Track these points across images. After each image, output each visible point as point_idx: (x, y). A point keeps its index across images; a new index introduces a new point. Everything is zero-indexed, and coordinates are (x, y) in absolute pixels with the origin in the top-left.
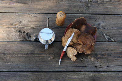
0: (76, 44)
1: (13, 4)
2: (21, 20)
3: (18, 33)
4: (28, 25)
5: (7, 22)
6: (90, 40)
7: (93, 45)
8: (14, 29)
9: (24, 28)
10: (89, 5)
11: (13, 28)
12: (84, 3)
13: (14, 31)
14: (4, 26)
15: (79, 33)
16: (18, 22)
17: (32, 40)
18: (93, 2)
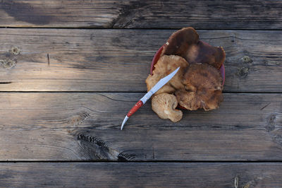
0: (181, 92)
1: (65, 71)
2: (86, 110)
3: (79, 142)
4: (103, 122)
5: (53, 115)
6: (211, 78)
7: (219, 88)
8: (69, 132)
9: (92, 128)
10: (246, 70)
11: (66, 130)
12: (234, 65)
13: (69, 138)
14: (45, 126)
15: (185, 65)
16: (78, 114)
17: (112, 158)
18: (255, 63)
